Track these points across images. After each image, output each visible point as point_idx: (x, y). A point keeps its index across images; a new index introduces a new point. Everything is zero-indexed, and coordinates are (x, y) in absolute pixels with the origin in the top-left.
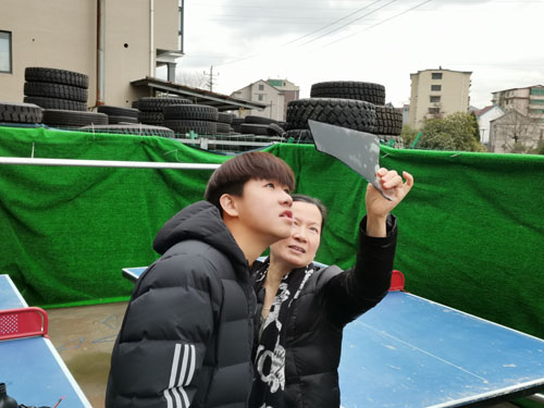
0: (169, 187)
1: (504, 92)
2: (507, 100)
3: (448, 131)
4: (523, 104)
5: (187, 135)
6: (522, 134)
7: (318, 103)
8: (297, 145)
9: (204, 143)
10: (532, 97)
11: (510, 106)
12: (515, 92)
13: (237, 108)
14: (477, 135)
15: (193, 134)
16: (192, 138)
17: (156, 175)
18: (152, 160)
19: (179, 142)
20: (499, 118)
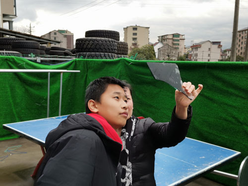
0: (21, 81)
1: (162, 36)
2: (164, 39)
3: (143, 53)
4: (171, 41)
5: (29, 55)
6: (171, 54)
7: (91, 40)
8: (86, 59)
9: (39, 59)
10: (174, 38)
11: (165, 42)
12: (167, 36)
13: (46, 43)
14: (154, 54)
15: (33, 55)
16: (32, 57)
17: (14, 76)
18: (11, 68)
19: (25, 59)
20: (162, 47)
